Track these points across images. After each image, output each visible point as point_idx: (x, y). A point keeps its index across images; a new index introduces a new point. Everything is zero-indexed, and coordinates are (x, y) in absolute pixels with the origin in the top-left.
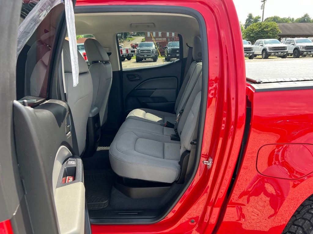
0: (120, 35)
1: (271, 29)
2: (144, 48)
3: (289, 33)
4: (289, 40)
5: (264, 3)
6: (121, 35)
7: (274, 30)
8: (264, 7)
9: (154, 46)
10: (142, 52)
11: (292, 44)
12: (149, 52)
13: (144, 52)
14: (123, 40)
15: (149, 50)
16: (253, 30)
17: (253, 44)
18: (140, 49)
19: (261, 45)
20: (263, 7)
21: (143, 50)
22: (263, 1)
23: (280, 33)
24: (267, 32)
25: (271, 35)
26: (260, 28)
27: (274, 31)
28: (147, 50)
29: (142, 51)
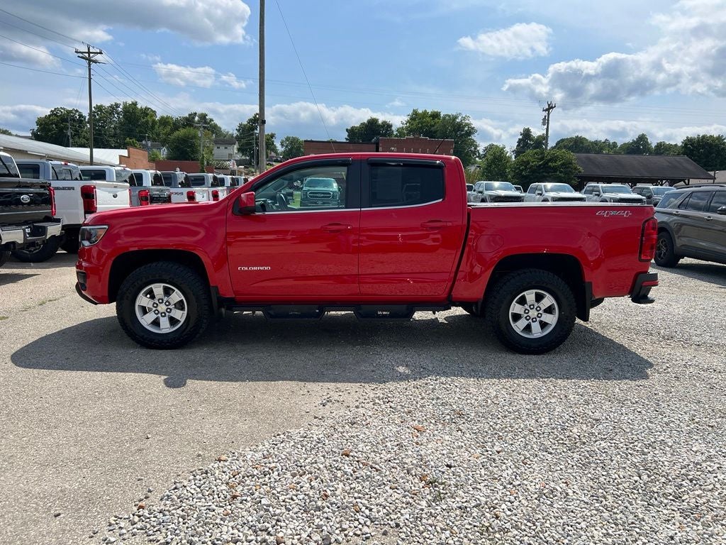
0: (247, 158)
1: (563, 164)
2: (316, 189)
3: (599, 173)
4: (592, 186)
5: (549, 114)
6: (250, 159)
7: (567, 165)
8: (548, 120)
9: (335, 185)
10: (314, 197)
11: (596, 195)
12: (326, 197)
13: (316, 197)
14: (253, 170)
15: (326, 193)
16: (528, 162)
17: (525, 191)
18: (309, 190)
19: (538, 194)
20: (546, 121)
21: (316, 193)
22: (546, 110)
23: (580, 172)
24: (555, 169)
25: (562, 175)
26: (542, 159)
27: (569, 167)
28: (324, 193)
29: (314, 193)
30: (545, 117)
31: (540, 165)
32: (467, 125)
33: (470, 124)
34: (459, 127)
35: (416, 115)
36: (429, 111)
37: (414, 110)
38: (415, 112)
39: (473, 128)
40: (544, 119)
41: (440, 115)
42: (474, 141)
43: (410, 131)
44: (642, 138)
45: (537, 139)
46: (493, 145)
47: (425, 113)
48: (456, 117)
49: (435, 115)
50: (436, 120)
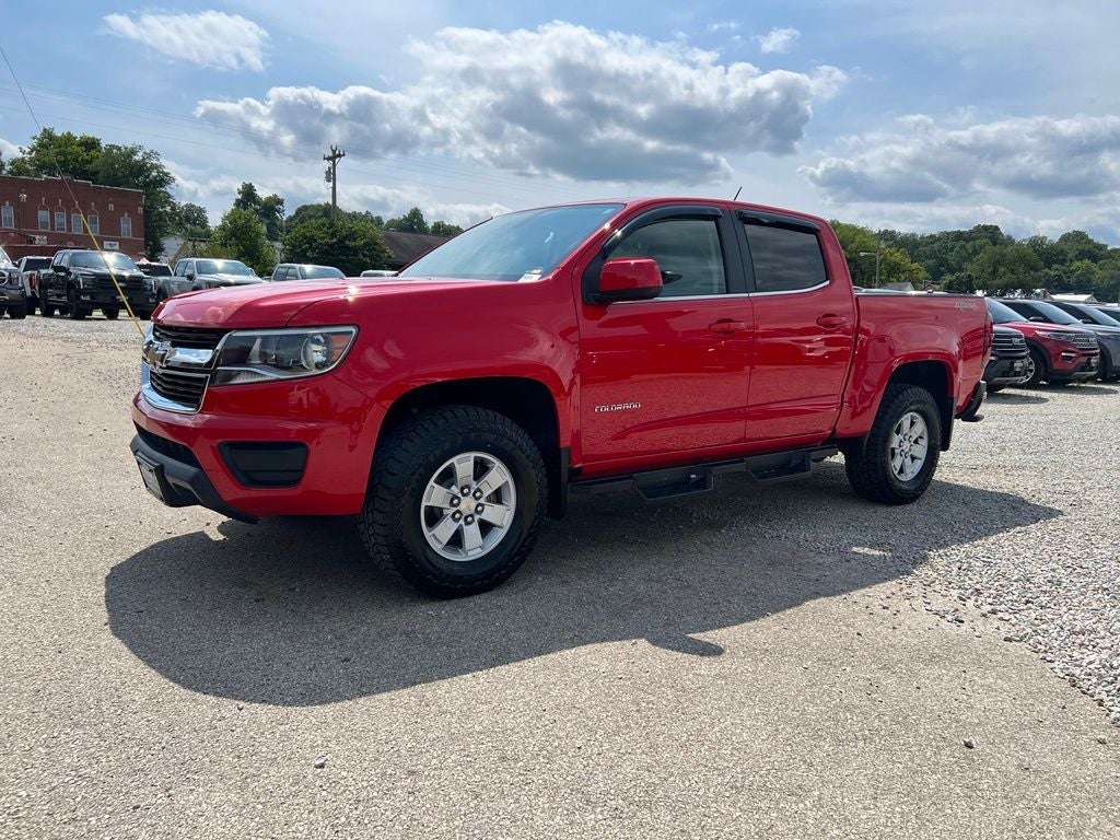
1: (366, 245)
5: (334, 165)
7: (372, 245)
8: (334, 174)
20: (331, 176)
22: (329, 159)
24: (356, 250)
27: (374, 250)
30: (329, 169)
31: (333, 244)
32: (154, 167)
33: (161, 166)
34: (141, 169)
35: (50, 139)
36: (78, 134)
37: (45, 130)
38: (48, 134)
39: (167, 174)
40: (328, 173)
41: (99, 144)
42: (170, 196)
43: (42, 166)
44: (416, 214)
45: (266, 203)
46: (193, 206)
47: (69, 139)
48: (133, 152)
49: (91, 144)
50: (93, 152)
